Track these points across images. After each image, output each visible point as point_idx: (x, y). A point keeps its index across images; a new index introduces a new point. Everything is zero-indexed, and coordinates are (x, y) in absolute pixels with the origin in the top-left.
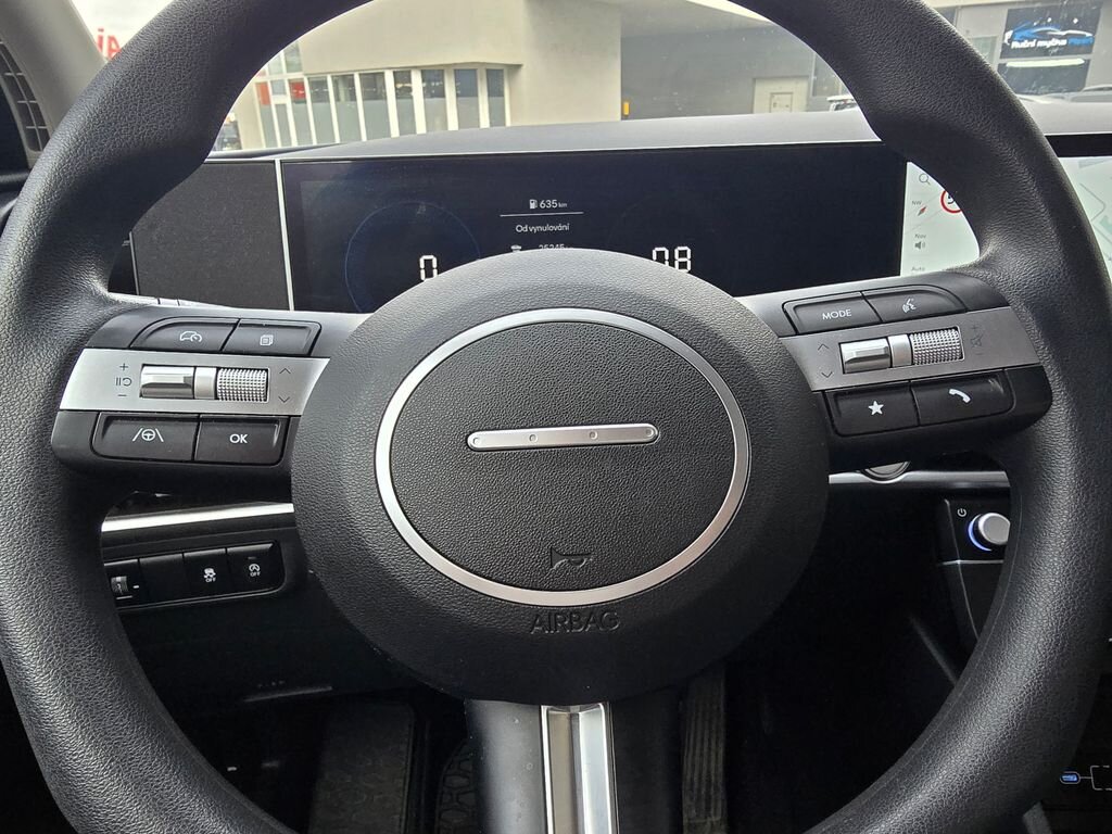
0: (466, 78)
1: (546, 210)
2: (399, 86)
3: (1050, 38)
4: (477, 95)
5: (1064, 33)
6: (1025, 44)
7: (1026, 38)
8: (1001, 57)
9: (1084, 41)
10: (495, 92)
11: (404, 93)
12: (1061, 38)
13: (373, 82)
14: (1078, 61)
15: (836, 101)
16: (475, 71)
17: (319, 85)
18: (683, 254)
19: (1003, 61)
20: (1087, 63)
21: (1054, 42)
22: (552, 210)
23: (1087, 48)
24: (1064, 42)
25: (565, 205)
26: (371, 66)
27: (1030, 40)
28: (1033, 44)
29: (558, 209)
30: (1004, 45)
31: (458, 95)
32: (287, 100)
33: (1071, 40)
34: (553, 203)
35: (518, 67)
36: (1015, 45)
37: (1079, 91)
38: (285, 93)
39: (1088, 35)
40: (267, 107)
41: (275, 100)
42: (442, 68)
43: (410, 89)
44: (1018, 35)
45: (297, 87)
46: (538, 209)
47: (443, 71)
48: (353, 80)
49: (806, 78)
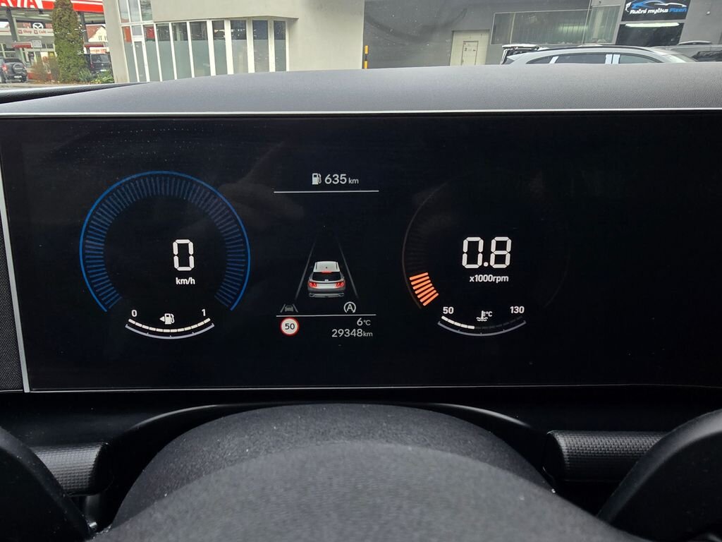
0: (260, 26)
1: (332, 187)
2: (216, 31)
3: (656, 8)
4: (267, 38)
5: (667, 4)
6: (639, 12)
7: (640, 7)
8: (622, 20)
9: (680, 10)
10: (280, 36)
11: (219, 36)
12: (664, 7)
13: (199, 28)
14: (675, 24)
15: (507, 48)
16: (267, 21)
17: (163, 29)
18: (501, 246)
19: (623, 23)
20: (681, 25)
21: (660, 10)
22: (339, 186)
23: (682, 16)
24: (666, 11)
25: (356, 181)
26: (198, 17)
27: (643, 9)
28: (645, 12)
29: (347, 186)
30: (624, 11)
31: (254, 38)
32: (142, 38)
33: (671, 10)
34: (341, 178)
35: (296, 19)
36: (633, 12)
37: (675, 45)
38: (141, 34)
39: (683, 6)
40: (129, 43)
41: (135, 39)
42: (244, 19)
43: (223, 33)
44: (635, 5)
45: (149, 30)
46: (322, 186)
47: (245, 21)
48: (186, 26)
49: (488, 31)
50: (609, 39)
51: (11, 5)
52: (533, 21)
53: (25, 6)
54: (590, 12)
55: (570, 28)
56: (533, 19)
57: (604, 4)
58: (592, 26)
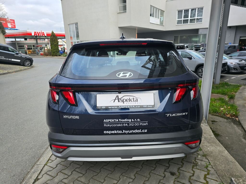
49: (172, 40)
50: (204, 42)
51: (38, 35)
52: (184, 38)
53: (42, 35)
54: (199, 35)
55: (195, 39)
56: (184, 37)
57: (202, 33)
58: (200, 39)
